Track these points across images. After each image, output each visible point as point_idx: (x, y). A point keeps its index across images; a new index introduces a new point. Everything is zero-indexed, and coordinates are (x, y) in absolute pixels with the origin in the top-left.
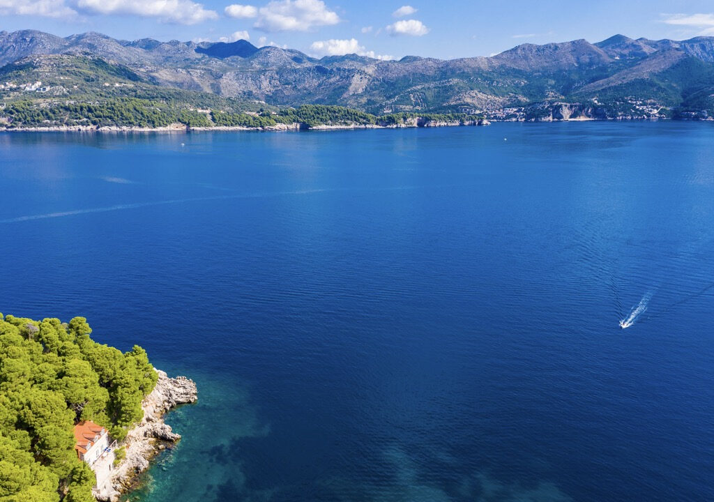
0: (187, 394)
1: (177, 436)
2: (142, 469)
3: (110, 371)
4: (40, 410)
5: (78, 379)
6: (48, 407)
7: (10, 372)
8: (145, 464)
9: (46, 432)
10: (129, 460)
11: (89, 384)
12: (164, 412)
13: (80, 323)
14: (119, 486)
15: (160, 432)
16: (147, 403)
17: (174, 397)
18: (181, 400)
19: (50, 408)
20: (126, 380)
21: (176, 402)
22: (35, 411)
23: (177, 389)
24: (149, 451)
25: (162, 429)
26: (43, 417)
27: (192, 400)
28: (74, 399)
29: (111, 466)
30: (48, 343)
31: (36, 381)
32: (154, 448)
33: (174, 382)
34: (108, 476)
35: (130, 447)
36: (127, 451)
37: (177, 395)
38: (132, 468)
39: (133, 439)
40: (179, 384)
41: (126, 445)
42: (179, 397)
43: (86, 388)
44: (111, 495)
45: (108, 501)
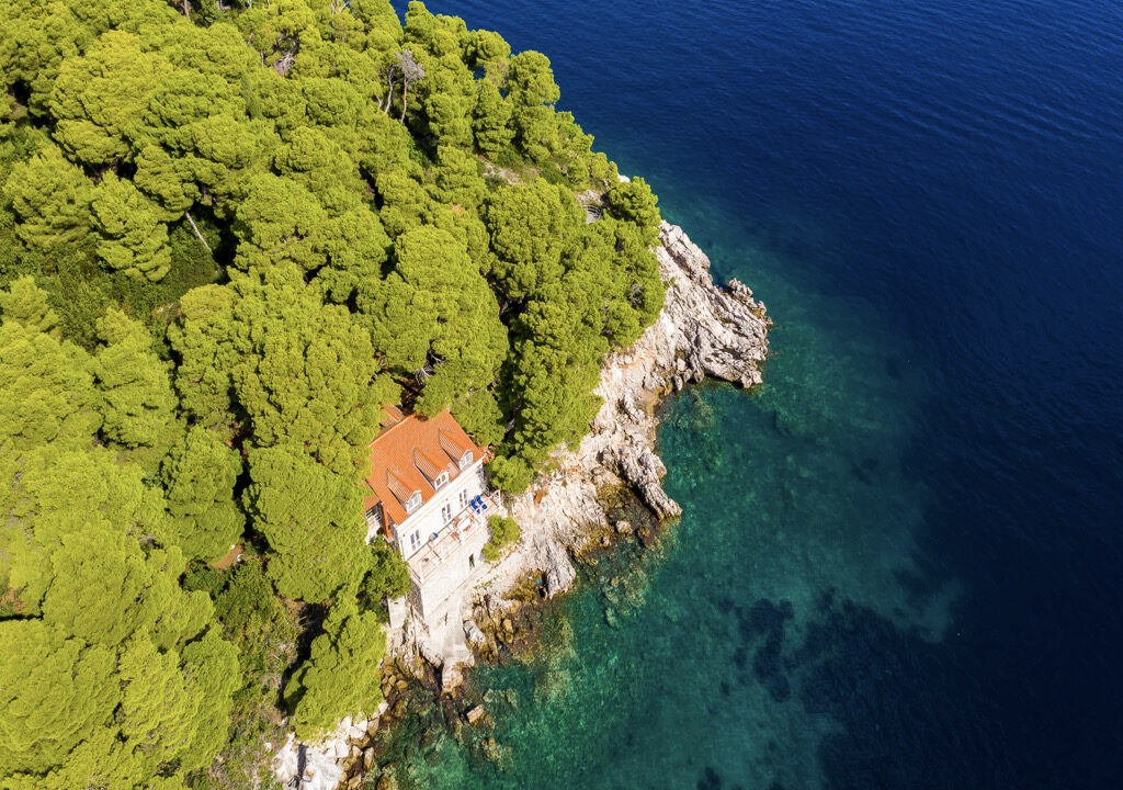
0: (737, 355)
1: (672, 507)
2: (554, 590)
3: (528, 272)
5: (419, 296)
6: (302, 380)
7: (261, 218)
8: (564, 577)
10: (528, 545)
11: (451, 313)
12: (668, 391)
13: (534, 71)
14: (476, 635)
15: (635, 472)
16: (628, 359)
17: (706, 350)
18: (717, 369)
19: (305, 387)
20: (552, 325)
21: (705, 369)
22: (267, 384)
23: (717, 328)
24: (591, 526)
25: (640, 462)
26: (279, 408)
27: (747, 383)
29: (477, 557)
30: (435, 120)
31: (329, 258)
32: (604, 523)
33: (717, 298)
34: (464, 585)
35: (544, 499)
36: (533, 511)
37: (713, 346)
38: (531, 573)
39: (559, 477)
40: (727, 310)
41: (536, 487)
42: (716, 355)
43: (442, 320)
44: (449, 655)
45: (438, 671)
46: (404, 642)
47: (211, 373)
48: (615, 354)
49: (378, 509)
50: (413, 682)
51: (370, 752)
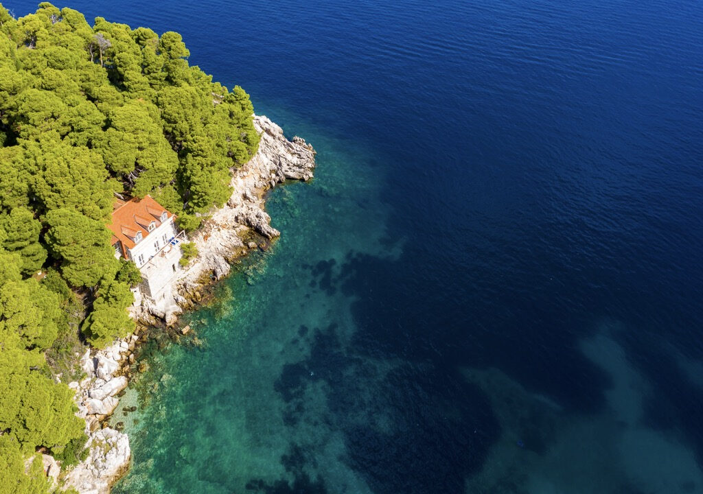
0: (300, 167)
1: (275, 232)
2: (219, 276)
3: (184, 126)
4: (56, 180)
5: (126, 136)
6: (69, 177)
7: (33, 110)
8: (224, 269)
9: (58, 219)
10: (203, 259)
11: (145, 144)
12: (268, 188)
13: (173, 41)
14: (181, 299)
15: (255, 221)
16: (245, 173)
17: (285, 167)
18: (291, 174)
19: (71, 180)
20: (200, 146)
21: (285, 175)
22: (50, 182)
23: (289, 157)
24: (236, 248)
25: (257, 217)
26: (59, 192)
27: (306, 178)
28: (118, 167)
29: (176, 265)
30: (121, 66)
31: (73, 128)
32: (242, 245)
33: (288, 144)
34: (172, 280)
35: (209, 238)
36: (204, 244)
37: (288, 165)
38: (207, 272)
39: (215, 227)
40: (293, 149)
41: (204, 234)
42: (290, 169)
43: (141, 149)
44: (168, 310)
45: (163, 320)
46: (142, 310)
47: (17, 184)
48: (238, 172)
49: (119, 244)
50: (151, 326)
51: (132, 356)
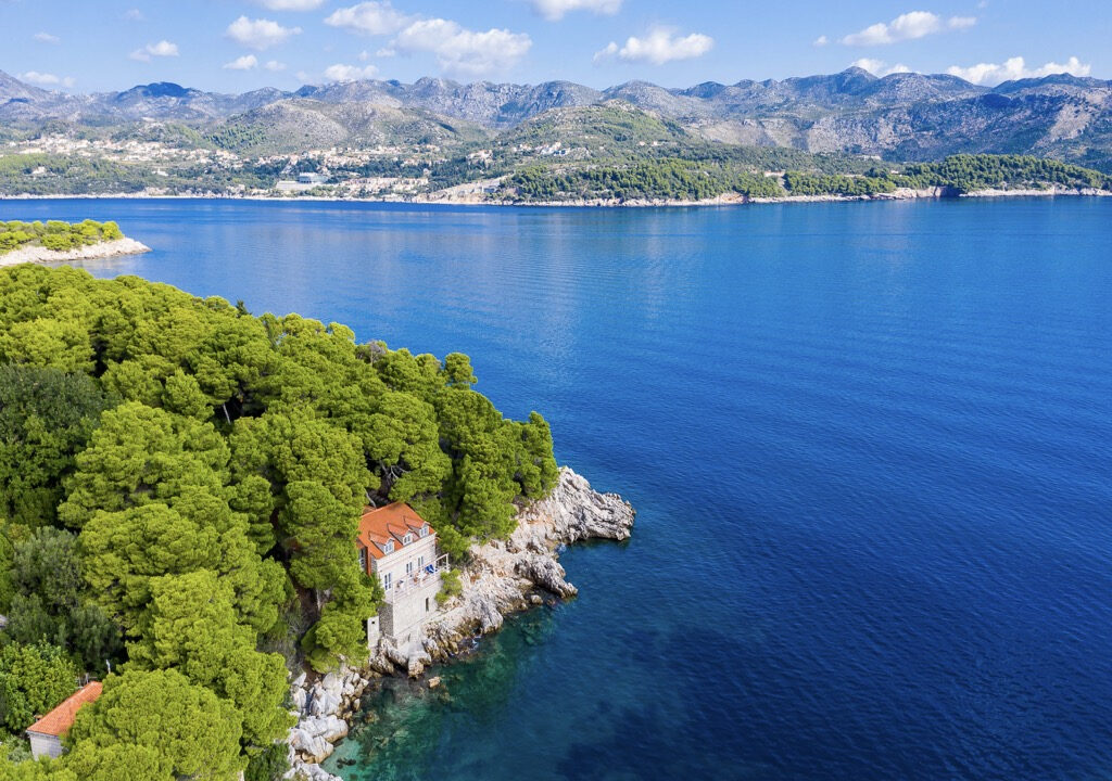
0: (611, 523)
1: (570, 587)
2: (486, 628)
4: (305, 451)
5: (394, 422)
6: (321, 449)
7: (287, 384)
8: (494, 620)
9: (301, 489)
10: (467, 603)
11: (415, 438)
12: (564, 543)
13: (460, 363)
14: (432, 643)
15: (542, 573)
16: (534, 517)
17: (590, 521)
18: (599, 530)
19: (322, 453)
20: (483, 448)
21: (589, 530)
22: (297, 452)
23: (597, 511)
24: (512, 600)
25: (546, 567)
26: (306, 464)
27: (620, 536)
28: (378, 453)
29: (431, 601)
32: (522, 597)
33: (596, 497)
34: (422, 621)
35: (477, 580)
36: (471, 586)
37: (595, 520)
38: (469, 622)
39: (488, 569)
40: (603, 503)
41: (472, 574)
42: (597, 524)
43: (409, 441)
44: (413, 656)
45: (404, 668)
46: (378, 652)
48: (525, 513)
49: (365, 551)
50: (386, 674)
51: (357, 702)
